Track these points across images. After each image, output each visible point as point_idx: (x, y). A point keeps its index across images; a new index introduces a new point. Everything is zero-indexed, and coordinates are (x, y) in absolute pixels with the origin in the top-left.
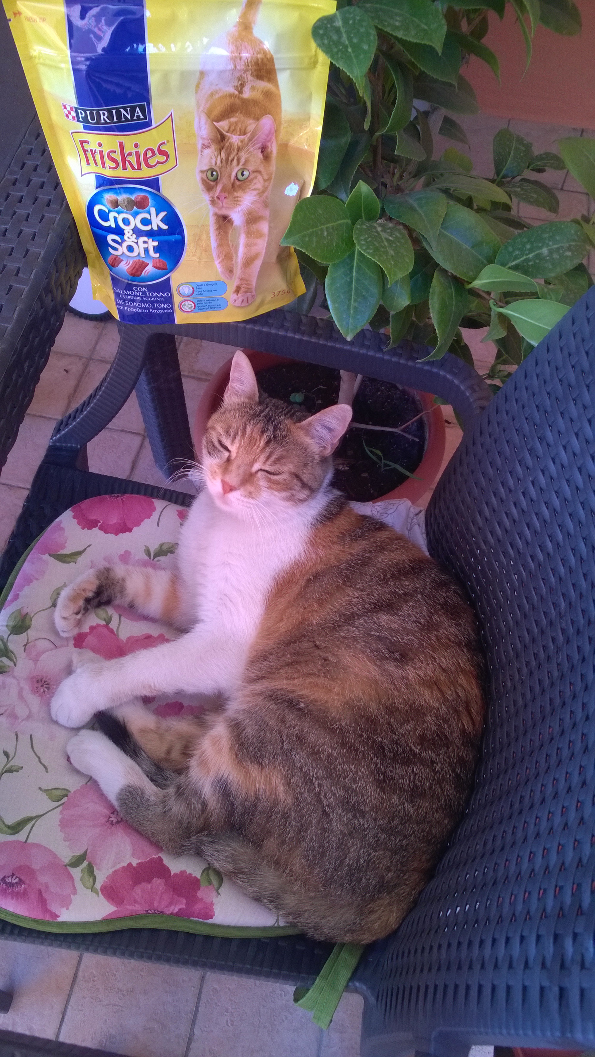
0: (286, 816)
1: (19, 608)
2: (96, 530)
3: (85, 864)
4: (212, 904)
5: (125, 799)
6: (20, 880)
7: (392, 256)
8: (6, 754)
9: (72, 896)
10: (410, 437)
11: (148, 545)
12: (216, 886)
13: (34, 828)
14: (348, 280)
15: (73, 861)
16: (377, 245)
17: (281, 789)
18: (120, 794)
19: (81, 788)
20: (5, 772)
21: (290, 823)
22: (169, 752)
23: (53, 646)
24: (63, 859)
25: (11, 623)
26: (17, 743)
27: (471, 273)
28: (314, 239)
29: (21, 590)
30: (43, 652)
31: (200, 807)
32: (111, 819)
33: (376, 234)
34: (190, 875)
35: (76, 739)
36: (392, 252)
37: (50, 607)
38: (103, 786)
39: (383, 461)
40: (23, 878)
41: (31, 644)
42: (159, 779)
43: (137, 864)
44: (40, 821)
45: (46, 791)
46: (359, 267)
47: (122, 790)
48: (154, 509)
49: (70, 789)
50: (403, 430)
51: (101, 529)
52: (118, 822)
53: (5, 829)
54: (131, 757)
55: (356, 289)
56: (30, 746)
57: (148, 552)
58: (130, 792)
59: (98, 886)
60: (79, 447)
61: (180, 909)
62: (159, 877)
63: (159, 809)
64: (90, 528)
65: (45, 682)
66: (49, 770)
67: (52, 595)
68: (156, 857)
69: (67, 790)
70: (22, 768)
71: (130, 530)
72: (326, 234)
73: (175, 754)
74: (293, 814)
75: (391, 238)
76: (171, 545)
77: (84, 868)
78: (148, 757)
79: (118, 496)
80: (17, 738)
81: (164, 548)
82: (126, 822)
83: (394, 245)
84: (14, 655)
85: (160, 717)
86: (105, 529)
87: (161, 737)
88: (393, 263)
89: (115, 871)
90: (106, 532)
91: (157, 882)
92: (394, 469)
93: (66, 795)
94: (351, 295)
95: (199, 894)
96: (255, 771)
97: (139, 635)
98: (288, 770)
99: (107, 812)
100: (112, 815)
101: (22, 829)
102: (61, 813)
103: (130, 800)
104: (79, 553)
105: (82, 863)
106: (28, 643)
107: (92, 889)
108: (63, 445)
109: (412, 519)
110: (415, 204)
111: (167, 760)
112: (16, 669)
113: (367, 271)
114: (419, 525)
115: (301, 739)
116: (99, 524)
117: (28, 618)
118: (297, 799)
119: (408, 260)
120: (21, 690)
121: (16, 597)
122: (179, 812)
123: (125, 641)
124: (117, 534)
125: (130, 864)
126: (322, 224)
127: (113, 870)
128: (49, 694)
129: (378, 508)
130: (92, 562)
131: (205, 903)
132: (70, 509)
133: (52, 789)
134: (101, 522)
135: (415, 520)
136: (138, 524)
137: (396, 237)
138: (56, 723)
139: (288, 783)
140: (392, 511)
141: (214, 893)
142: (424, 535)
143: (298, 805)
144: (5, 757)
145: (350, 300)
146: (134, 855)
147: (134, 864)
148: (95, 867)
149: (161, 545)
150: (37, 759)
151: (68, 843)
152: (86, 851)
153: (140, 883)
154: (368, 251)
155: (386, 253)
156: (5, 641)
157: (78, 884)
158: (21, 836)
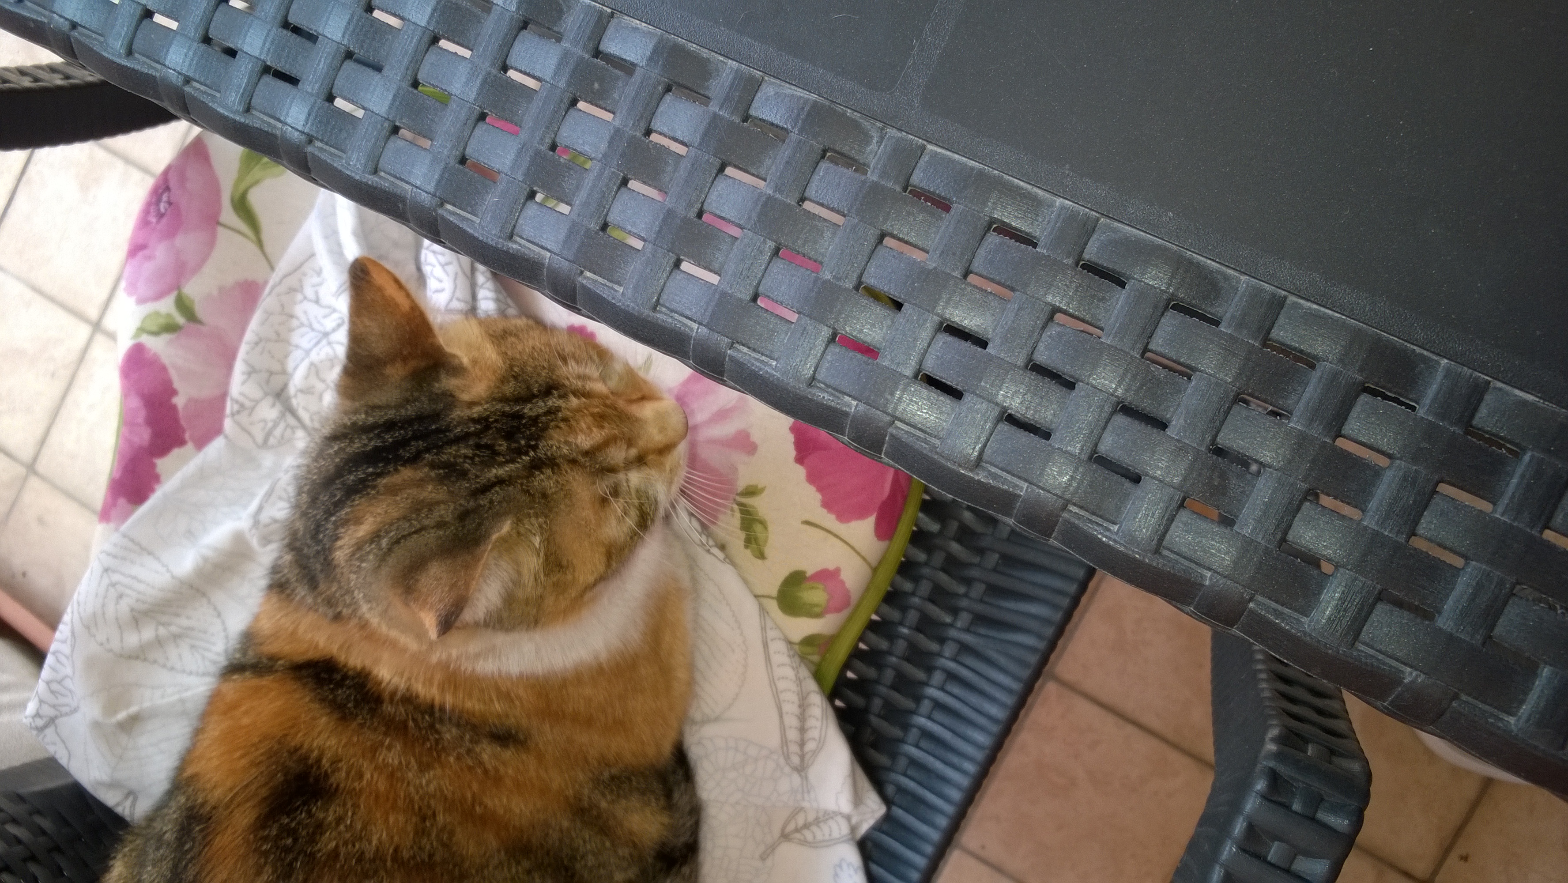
3: (180, 320)
6: (163, 216)
9: (136, 295)
11: (766, 496)
13: (242, 238)
15: (187, 303)
24: (190, 284)
43: (175, 406)
44: (252, 247)
48: (842, 516)
53: (241, 189)
57: (751, 492)
59: (147, 339)
62: (154, 439)
71: (800, 460)
76: (762, 543)
77: (174, 319)
81: (758, 528)
89: (167, 370)
91: (146, 434)
101: (240, 217)
105: (183, 316)
107: (141, 330)
125: (175, 393)
127: (169, 367)
136: (812, 478)
146: (187, 400)
147: (176, 400)
148: (174, 335)
149: (763, 523)
151: (215, 292)
152: (201, 322)
153: (146, 405)
157: (150, 307)
158: (228, 215)
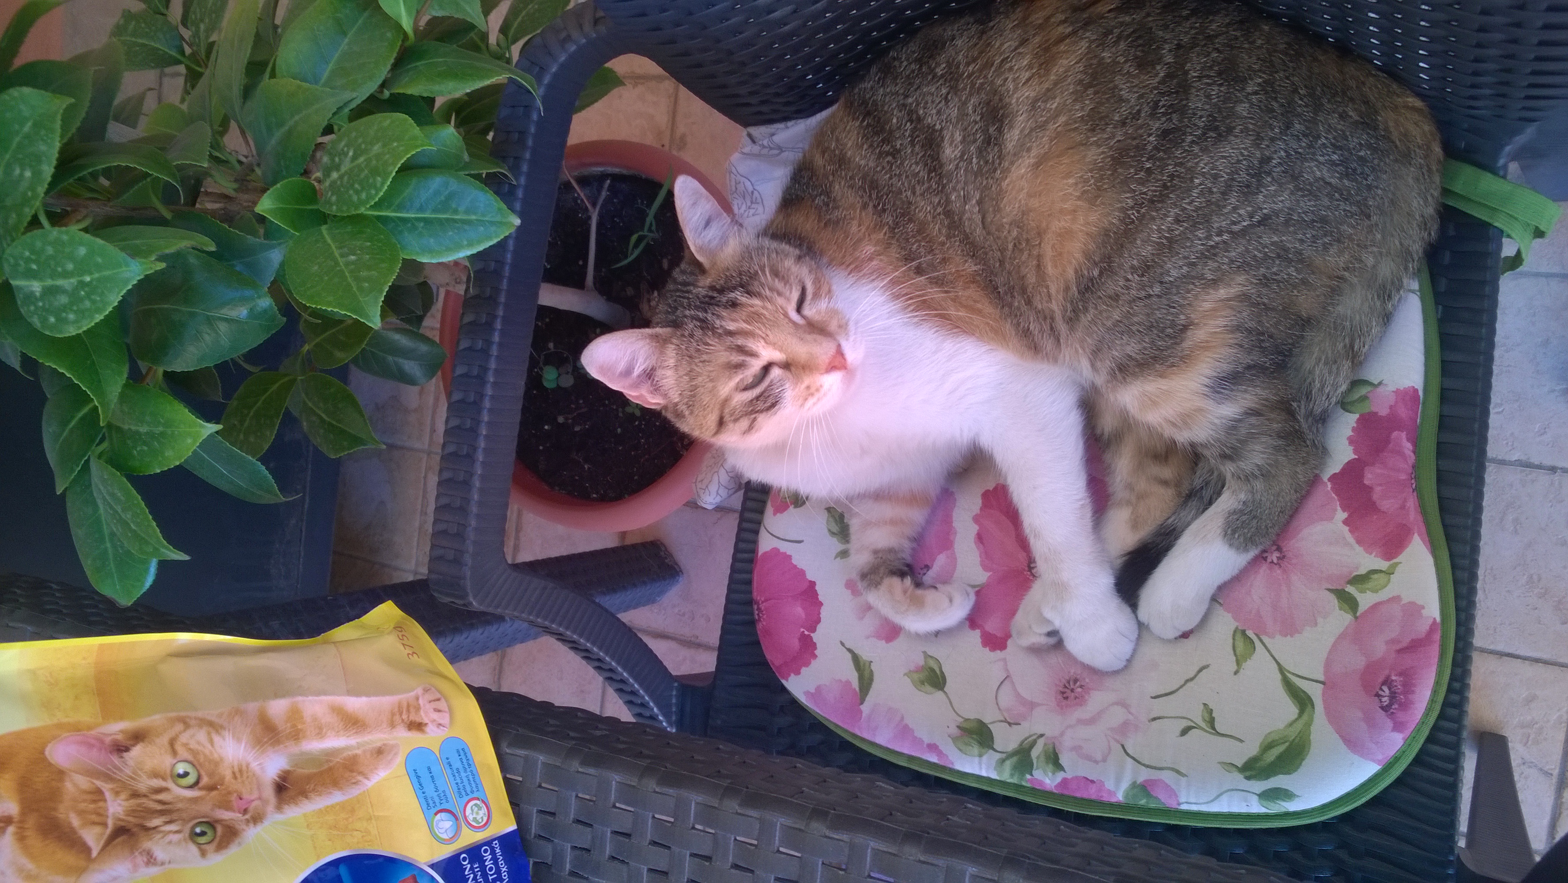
0: (1265, 282)
1: (950, 740)
2: (816, 637)
3: (1350, 589)
4: (1397, 392)
5: (1245, 539)
6: (1384, 683)
7: (384, 146)
8: (1185, 732)
9: (1403, 602)
10: (604, 194)
11: (834, 555)
12: (1369, 389)
13: (1300, 674)
14: (422, 224)
15: (1346, 607)
16: (366, 172)
17: (1222, 293)
18: (1238, 549)
19: (1229, 612)
20: (1213, 728)
21: (1276, 274)
22: (1165, 483)
23: (1006, 682)
24: (1346, 623)
25: (976, 749)
26: (1167, 717)
27: (389, 35)
28: (364, 274)
29: (921, 741)
30: (1018, 695)
31: (1253, 420)
32: (1275, 561)
33: (346, 178)
34: (1354, 429)
35: (1156, 627)
36: (377, 148)
37: (945, 692)
38: (1226, 576)
39: (646, 233)
40: (1381, 680)
41: (1006, 715)
42: (1207, 494)
43: (1344, 511)
44: (1288, 666)
45: (1238, 663)
46: (400, 208)
47: (1231, 545)
48: (775, 551)
49: (1233, 628)
50: (594, 205)
51: (814, 630)
52: (1279, 549)
53: (1305, 717)
54: (1177, 538)
55: (435, 211)
56: (1170, 697)
57: (842, 555)
58: (1234, 532)
59: (1383, 565)
60: (676, 684)
61: (1408, 440)
62: (1361, 476)
63: (1259, 485)
64: (814, 646)
65: (1065, 687)
66: (1205, 663)
67: (926, 693)
68: (1329, 485)
69: (1235, 632)
70: (1205, 704)
71: (812, 584)
72: (353, 258)
73: (1167, 472)
74: (1262, 270)
75: (351, 154)
76: (831, 519)
77: (1357, 589)
78: (1174, 513)
79: (759, 609)
80: (1159, 718)
81: (835, 529)
82: (1278, 535)
83: (363, 146)
84: (1026, 739)
85: (1109, 503)
86: (814, 622)
87: (1141, 497)
88: (395, 144)
89: (1359, 542)
90: (818, 621)
91: (1370, 477)
92: (655, 217)
93: (1243, 632)
94: (447, 220)
95: (1384, 412)
96: (1198, 335)
97: (977, 554)
98: (1193, 284)
99: (1264, 569)
100: (1269, 560)
101: (1304, 692)
102: (1272, 636)
103: (1246, 531)
104: (856, 659)
105: (1349, 593)
106: (1006, 721)
107: (1389, 573)
108: (674, 709)
109: (764, 147)
110: (278, 134)
111: (1178, 485)
112: (1049, 733)
113: (405, 194)
114: (773, 135)
115: (1145, 268)
116: (806, 633)
117: (965, 725)
118: (1239, 267)
119: (388, 122)
120: (1081, 722)
121: (933, 747)
122: (1263, 453)
123: (989, 574)
124: (821, 604)
125: (1346, 522)
126: (337, 264)
127: (1357, 546)
128: (1084, 679)
129: (744, 208)
130: (868, 637)
131: (1396, 402)
132: (784, 682)
133: (1235, 655)
134: (802, 630)
135: (765, 143)
136: (802, 573)
137: (348, 145)
138: (1129, 661)
139: (1214, 283)
140: (748, 184)
141: (1380, 389)
142: (790, 124)
143: (1249, 264)
144: (1191, 732)
145: (455, 221)
146: (1330, 519)
147: (1345, 515)
148: (1355, 573)
149: (833, 534)
150: (1190, 684)
151: (1320, 620)
152: (1329, 590)
153: (1374, 503)
154: (378, 185)
155: (378, 156)
156: (1004, 756)
157: (1384, 596)
158: (1315, 692)
